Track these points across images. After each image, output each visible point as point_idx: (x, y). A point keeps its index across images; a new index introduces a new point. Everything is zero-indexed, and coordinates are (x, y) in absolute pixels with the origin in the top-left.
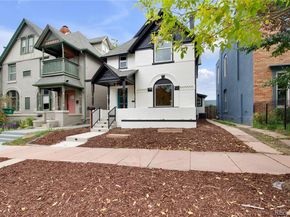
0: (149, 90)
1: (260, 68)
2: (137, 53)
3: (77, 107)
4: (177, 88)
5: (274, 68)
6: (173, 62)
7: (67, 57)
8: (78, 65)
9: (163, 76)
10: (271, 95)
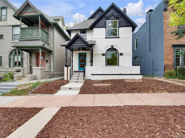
0: (103, 55)
1: (168, 46)
2: (95, 29)
3: (47, 65)
4: (121, 54)
5: (174, 46)
6: (119, 38)
7: (43, 27)
8: (48, 34)
9: (112, 46)
10: (172, 60)
